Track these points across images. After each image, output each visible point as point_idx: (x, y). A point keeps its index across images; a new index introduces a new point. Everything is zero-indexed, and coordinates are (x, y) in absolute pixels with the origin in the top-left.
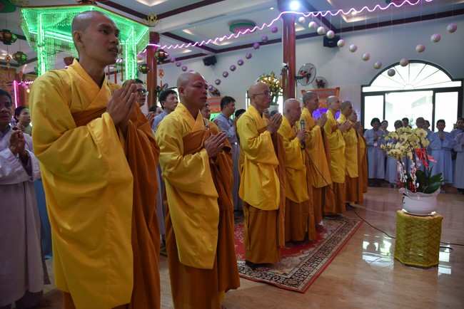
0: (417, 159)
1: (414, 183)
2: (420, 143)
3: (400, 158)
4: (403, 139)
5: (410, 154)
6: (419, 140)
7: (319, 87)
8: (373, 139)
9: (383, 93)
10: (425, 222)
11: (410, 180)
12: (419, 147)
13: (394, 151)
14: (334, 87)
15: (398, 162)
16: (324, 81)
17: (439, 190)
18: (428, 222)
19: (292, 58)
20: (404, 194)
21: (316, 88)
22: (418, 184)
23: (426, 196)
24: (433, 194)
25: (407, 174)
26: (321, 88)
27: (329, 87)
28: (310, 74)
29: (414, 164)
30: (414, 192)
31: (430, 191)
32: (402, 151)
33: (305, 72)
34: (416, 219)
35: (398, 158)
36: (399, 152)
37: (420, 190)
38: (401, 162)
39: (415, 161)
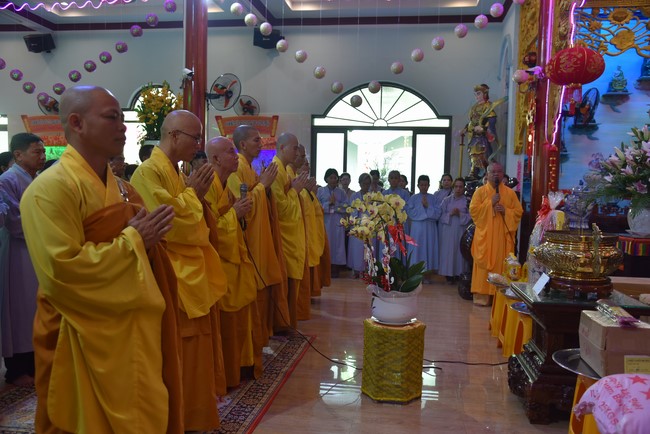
0: (392, 240)
1: (387, 277)
2: (395, 217)
3: (367, 240)
4: (372, 212)
5: (382, 234)
6: (393, 213)
7: (245, 113)
8: (328, 203)
9: (343, 130)
10: (403, 335)
11: (381, 272)
12: (392, 223)
13: (359, 229)
14: (270, 114)
15: (366, 246)
16: (253, 104)
17: (420, 286)
18: (406, 335)
19: (200, 61)
20: (374, 294)
21: (241, 113)
22: (393, 279)
23: (404, 297)
24: (413, 293)
25: (378, 264)
26: (248, 115)
27: (261, 114)
28: (231, 92)
29: (387, 249)
30: (387, 290)
31: (408, 288)
32: (371, 229)
33: (223, 88)
34: (391, 331)
35: (365, 239)
36: (366, 230)
37: (395, 287)
38: (369, 246)
39: (388, 244)
